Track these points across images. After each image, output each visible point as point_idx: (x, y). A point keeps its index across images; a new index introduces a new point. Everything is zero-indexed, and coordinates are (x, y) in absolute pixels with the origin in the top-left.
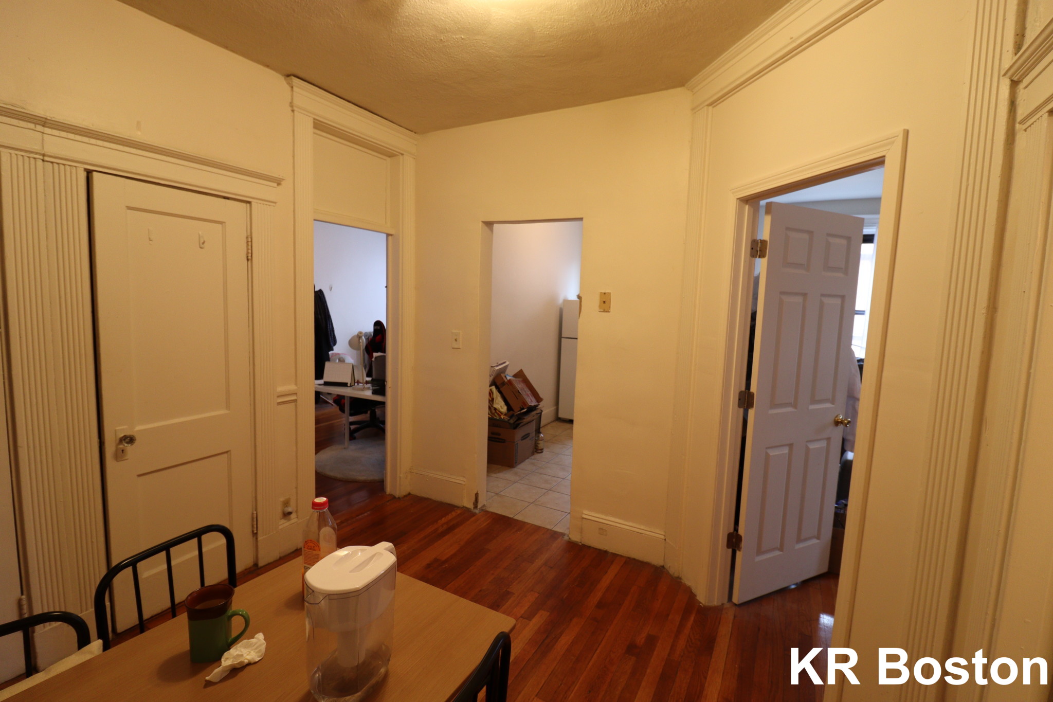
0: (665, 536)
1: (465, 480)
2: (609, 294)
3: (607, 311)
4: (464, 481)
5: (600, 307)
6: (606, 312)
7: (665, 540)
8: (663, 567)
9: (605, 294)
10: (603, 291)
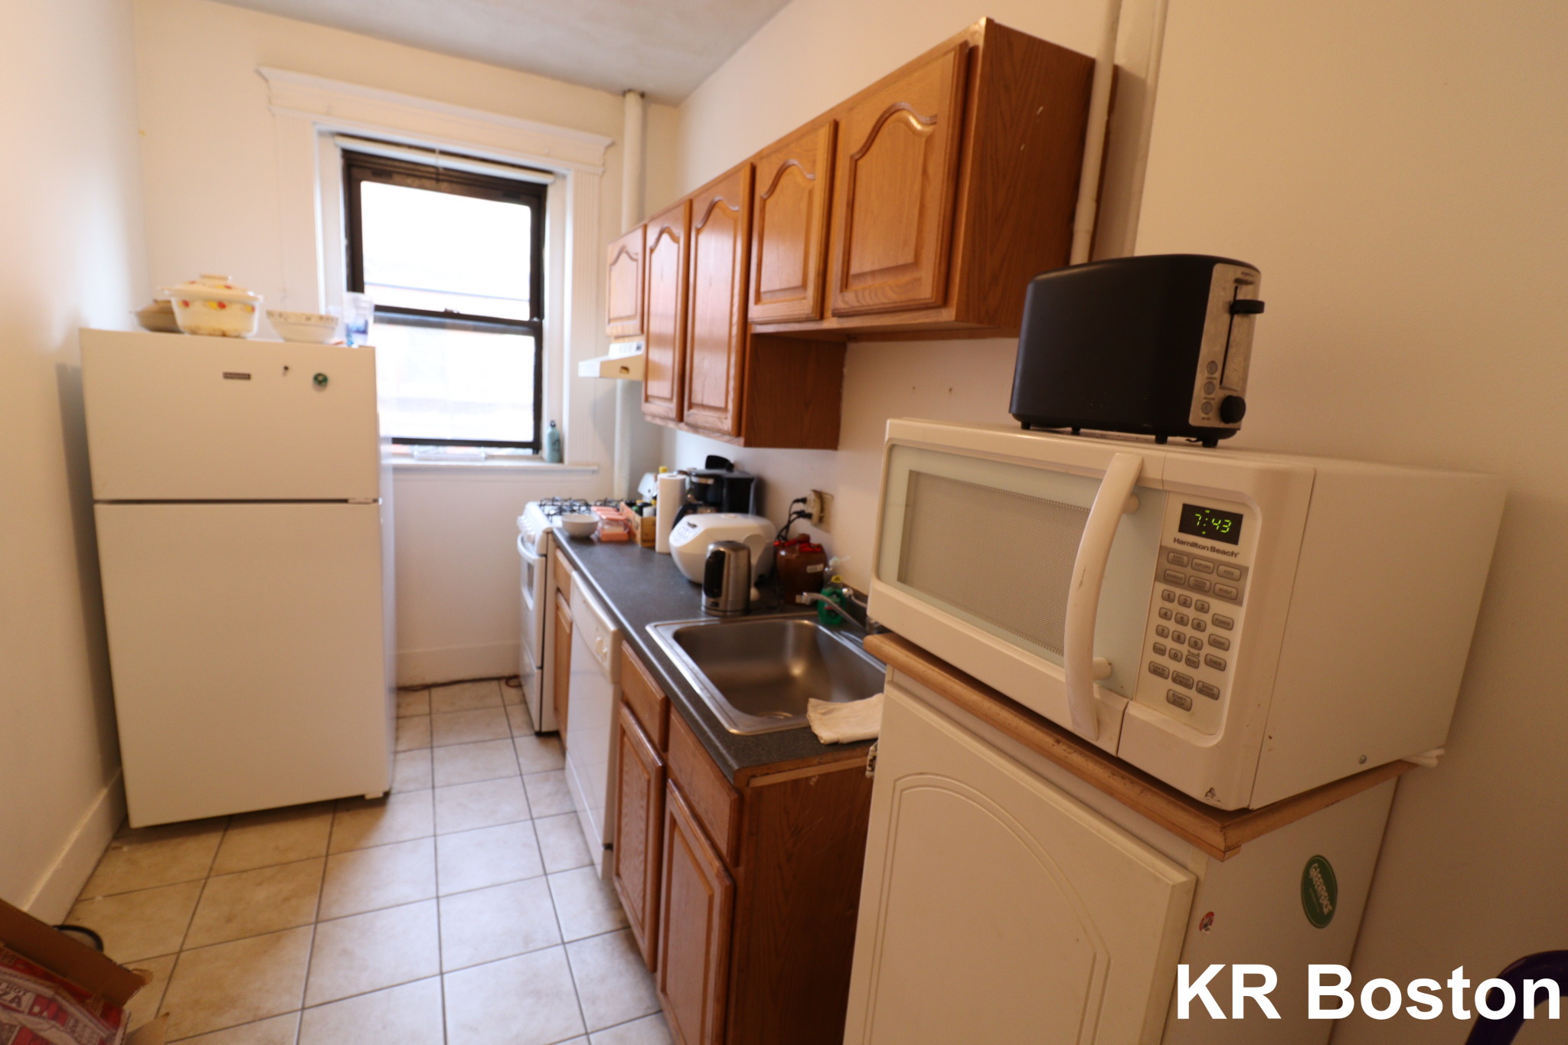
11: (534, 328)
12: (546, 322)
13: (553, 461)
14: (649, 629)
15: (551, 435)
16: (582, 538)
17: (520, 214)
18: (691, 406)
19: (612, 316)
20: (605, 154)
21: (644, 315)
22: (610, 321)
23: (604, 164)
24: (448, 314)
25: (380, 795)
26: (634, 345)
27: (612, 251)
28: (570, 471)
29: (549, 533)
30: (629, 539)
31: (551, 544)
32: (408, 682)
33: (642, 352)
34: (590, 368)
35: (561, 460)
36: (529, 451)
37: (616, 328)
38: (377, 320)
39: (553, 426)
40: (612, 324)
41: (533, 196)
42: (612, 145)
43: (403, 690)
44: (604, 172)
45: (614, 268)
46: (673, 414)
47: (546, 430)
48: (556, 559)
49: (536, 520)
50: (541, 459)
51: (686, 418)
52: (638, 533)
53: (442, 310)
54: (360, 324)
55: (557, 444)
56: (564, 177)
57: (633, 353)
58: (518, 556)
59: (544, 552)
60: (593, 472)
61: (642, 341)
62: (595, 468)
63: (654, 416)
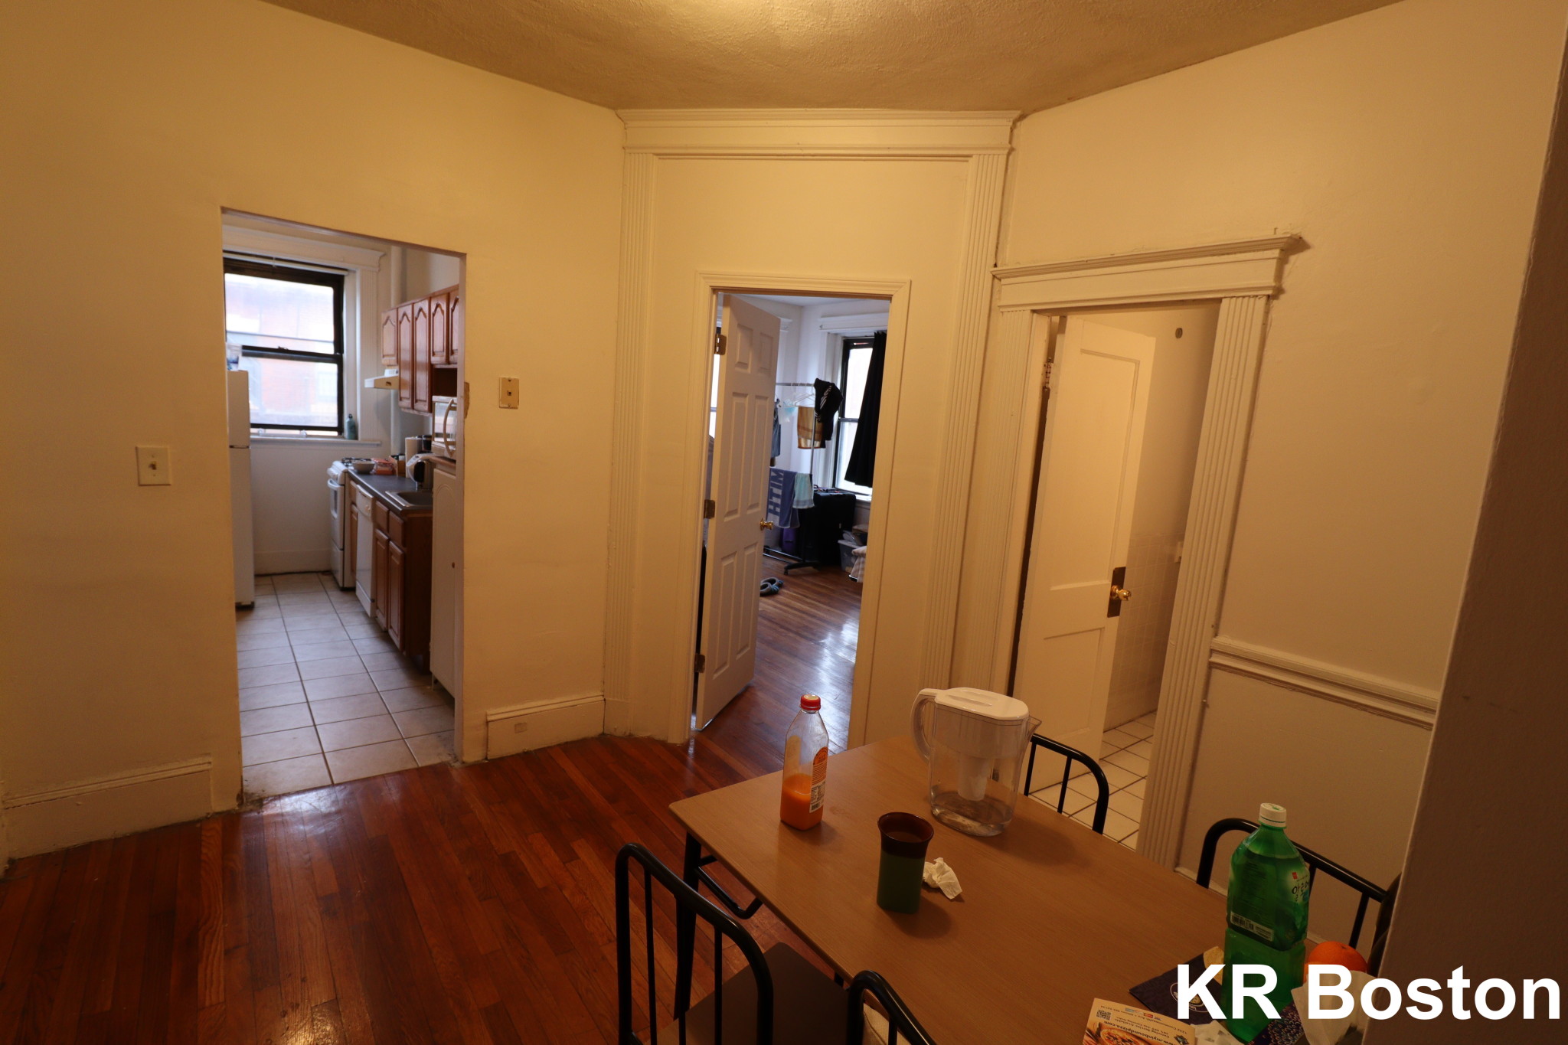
0: (603, 696)
1: (210, 759)
2: (517, 381)
3: (512, 406)
4: (210, 763)
5: (501, 400)
6: (512, 408)
7: (605, 700)
8: (603, 734)
9: (510, 381)
10: (507, 377)
11: (337, 358)
12: (345, 355)
13: (350, 438)
14: (387, 492)
15: (349, 423)
16: (365, 471)
17: (328, 292)
18: (416, 401)
19: (385, 353)
20: (379, 260)
21: (398, 349)
22: (384, 356)
23: (379, 266)
24: (281, 350)
25: (249, 603)
26: (395, 370)
27: (384, 317)
28: (362, 445)
29: (346, 473)
30: (393, 473)
31: (347, 479)
32: (263, 572)
33: (398, 375)
34: (369, 383)
35: (356, 438)
36: (335, 434)
37: (385, 360)
38: (245, 355)
39: (350, 417)
40: (385, 358)
41: (336, 282)
42: (384, 255)
43: (258, 576)
44: (379, 271)
45: (385, 326)
46: (410, 406)
47: (346, 420)
48: (350, 486)
49: (337, 468)
50: (343, 438)
51: (415, 407)
52: (397, 469)
53: (276, 347)
54: (234, 358)
55: (354, 428)
56: (354, 272)
57: (395, 375)
58: (329, 489)
59: (343, 483)
60: (378, 445)
61: (396, 369)
62: (379, 442)
63: (405, 408)
